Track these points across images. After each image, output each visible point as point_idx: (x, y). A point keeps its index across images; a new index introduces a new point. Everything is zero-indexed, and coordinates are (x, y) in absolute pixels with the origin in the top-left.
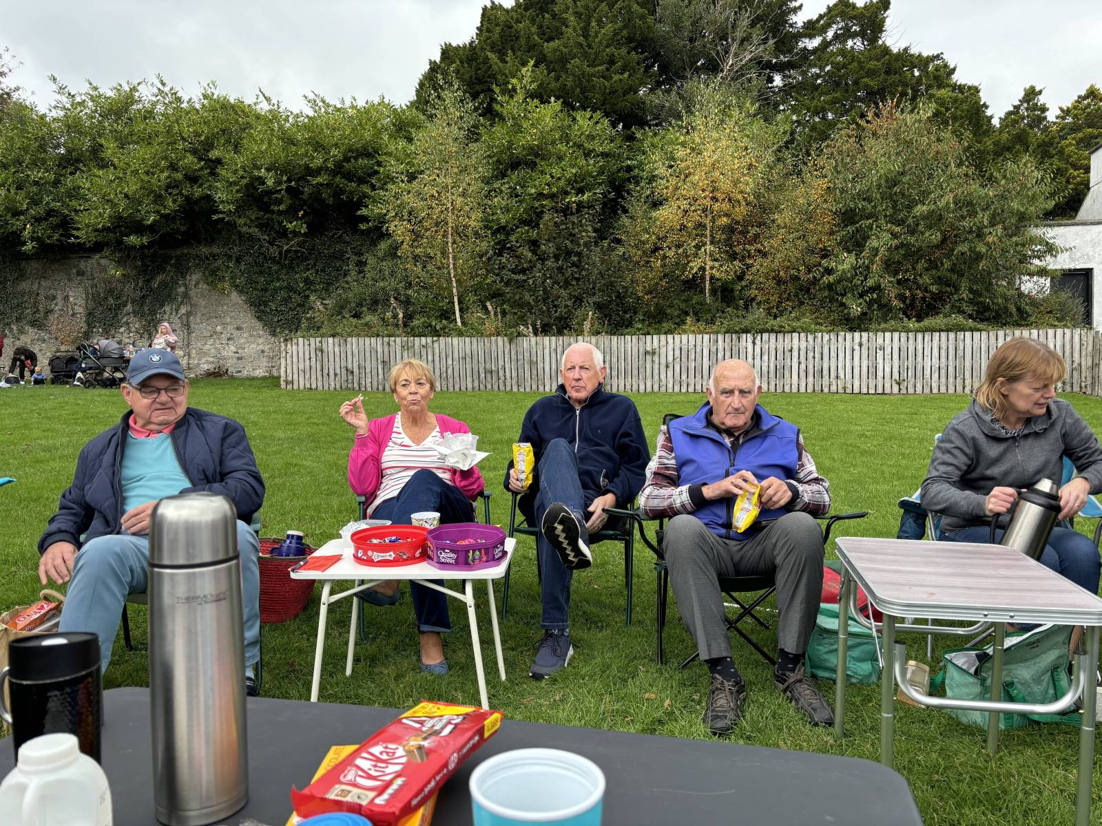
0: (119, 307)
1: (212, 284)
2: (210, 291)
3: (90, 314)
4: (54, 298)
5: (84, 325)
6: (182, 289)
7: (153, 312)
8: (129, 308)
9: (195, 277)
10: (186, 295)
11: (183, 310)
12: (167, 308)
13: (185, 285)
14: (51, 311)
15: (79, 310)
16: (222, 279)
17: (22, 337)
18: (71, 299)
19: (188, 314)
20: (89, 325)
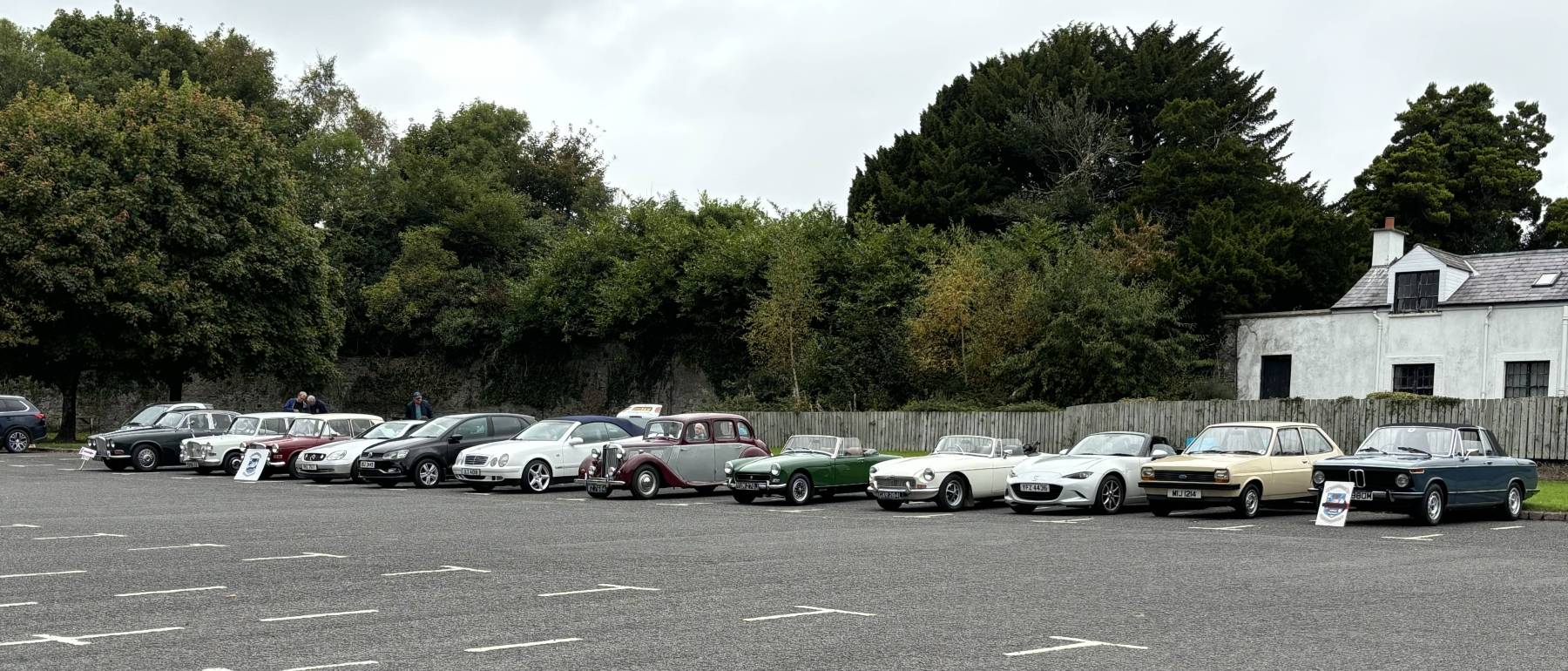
0: (628, 383)
1: (687, 364)
2: (686, 370)
3: (610, 388)
4: (588, 375)
5: (606, 397)
6: (668, 369)
7: (649, 387)
8: (635, 383)
9: (678, 359)
10: (671, 373)
11: (668, 386)
12: (658, 384)
13: (670, 365)
14: (586, 385)
15: (604, 385)
16: (694, 361)
17: (567, 407)
18: (599, 376)
19: (671, 389)
20: (609, 397)
